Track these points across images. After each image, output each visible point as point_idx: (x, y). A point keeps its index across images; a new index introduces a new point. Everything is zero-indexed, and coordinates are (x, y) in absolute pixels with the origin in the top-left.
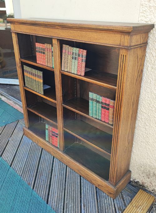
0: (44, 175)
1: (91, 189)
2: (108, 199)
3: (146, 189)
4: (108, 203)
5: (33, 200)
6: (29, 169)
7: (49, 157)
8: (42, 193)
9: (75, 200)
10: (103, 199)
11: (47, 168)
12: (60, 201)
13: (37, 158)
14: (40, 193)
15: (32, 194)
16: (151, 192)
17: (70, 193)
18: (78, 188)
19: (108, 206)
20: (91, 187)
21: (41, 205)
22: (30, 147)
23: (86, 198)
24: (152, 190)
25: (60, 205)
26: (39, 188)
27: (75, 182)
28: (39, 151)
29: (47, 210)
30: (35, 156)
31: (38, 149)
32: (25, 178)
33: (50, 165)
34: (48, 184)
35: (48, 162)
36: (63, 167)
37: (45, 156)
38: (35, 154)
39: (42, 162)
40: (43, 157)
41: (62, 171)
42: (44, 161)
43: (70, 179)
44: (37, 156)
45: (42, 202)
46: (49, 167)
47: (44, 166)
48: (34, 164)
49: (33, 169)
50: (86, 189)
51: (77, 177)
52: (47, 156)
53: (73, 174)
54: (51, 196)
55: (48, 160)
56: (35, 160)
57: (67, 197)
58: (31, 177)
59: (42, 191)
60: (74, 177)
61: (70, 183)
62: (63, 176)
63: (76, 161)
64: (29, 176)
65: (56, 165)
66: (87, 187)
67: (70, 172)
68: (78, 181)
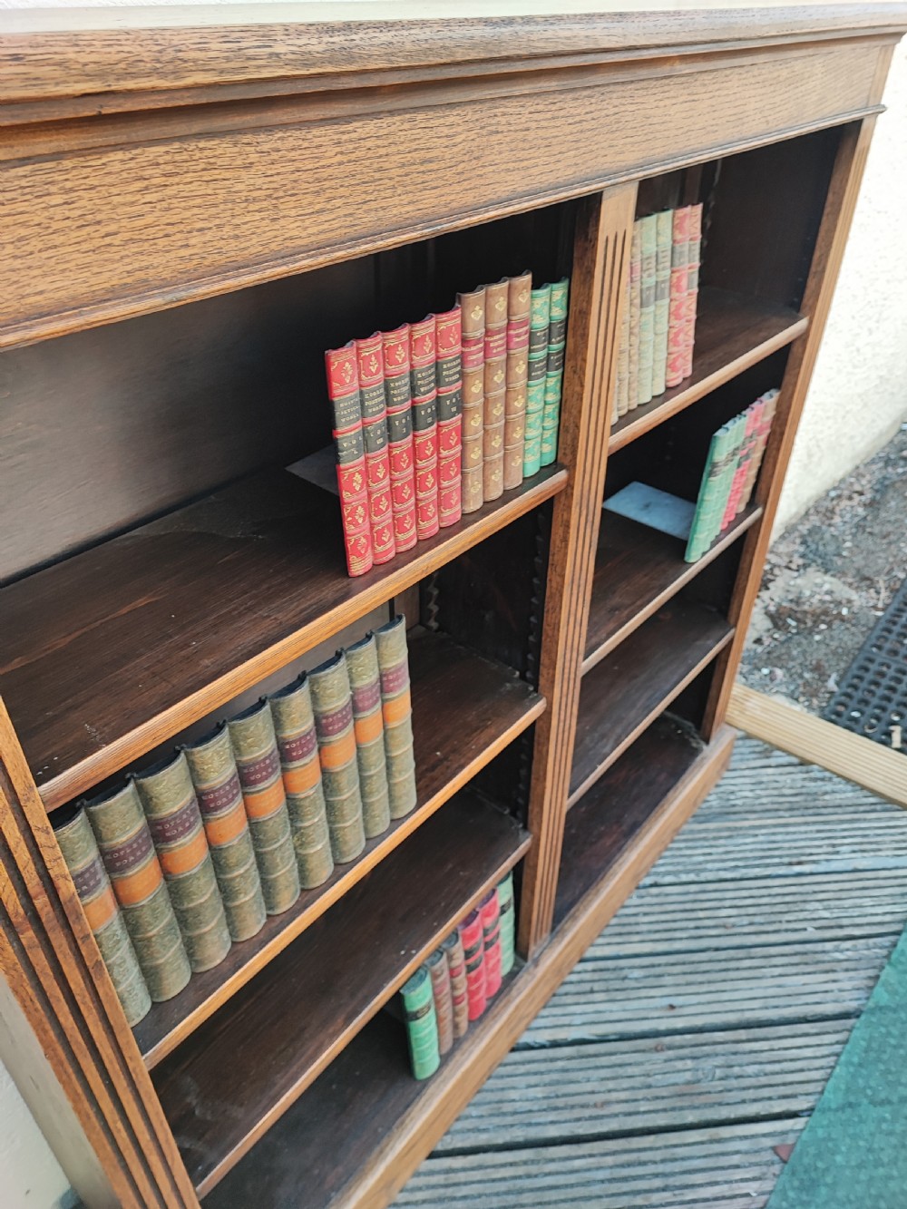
0: (688, 1076)
2: (732, 785)
4: (750, 787)
5: (871, 1088)
6: (667, 1189)
7: (521, 1081)
8: (808, 1052)
9: (786, 899)
10: (738, 802)
11: (630, 1070)
13: (552, 1167)
15: (842, 1108)
18: (715, 891)
19: (763, 786)
20: (694, 840)
21: (880, 1040)
23: (757, 858)
25: (839, 955)
28: (462, 1177)
29: (893, 1005)
30: (532, 1190)
31: (441, 1192)
32: (748, 1195)
33: (596, 1056)
34: (742, 1034)
35: (574, 1070)
36: (596, 976)
37: (515, 1113)
38: (497, 1194)
39: (578, 1120)
40: (530, 1124)
41: (625, 978)
42: (573, 1107)
43: (675, 930)
44: (521, 1171)
45: (864, 1039)
46: (614, 1060)
47: (614, 1096)
48: (611, 1167)
49: (655, 1162)
50: (707, 862)
51: (648, 900)
52: (513, 1095)
53: (632, 920)
54: (807, 1004)
55: (555, 1076)
56: (572, 1179)
57: (787, 930)
58: (723, 1154)
59: (799, 1059)
60: (653, 913)
61: (697, 928)
62: (659, 965)
63: (615, 866)
64: (722, 1168)
65: (583, 1018)
66: (698, 855)
67: (625, 938)
68: (677, 894)
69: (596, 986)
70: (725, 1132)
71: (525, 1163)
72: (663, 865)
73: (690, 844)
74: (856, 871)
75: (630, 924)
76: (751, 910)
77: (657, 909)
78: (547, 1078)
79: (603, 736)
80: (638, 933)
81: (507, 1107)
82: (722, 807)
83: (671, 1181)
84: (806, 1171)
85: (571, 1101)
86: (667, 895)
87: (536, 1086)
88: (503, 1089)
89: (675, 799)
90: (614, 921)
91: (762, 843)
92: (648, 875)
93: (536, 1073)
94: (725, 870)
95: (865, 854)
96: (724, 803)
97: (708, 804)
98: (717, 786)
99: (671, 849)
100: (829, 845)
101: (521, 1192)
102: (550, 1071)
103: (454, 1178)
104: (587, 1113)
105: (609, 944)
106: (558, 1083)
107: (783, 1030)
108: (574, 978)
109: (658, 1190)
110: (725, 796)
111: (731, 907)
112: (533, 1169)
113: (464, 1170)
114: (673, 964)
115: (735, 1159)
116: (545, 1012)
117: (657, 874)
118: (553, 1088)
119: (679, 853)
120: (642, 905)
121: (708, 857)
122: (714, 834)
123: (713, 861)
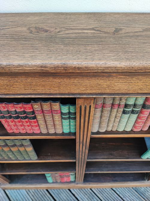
31: (43, 195)
36: (89, 193)
37: (60, 197)
41: (93, 198)
50: (128, 197)
51: (110, 192)
52: (62, 195)
53: (104, 192)
60: (109, 195)
65: (81, 197)
66: (128, 195)
67: (100, 193)
68: (116, 197)
69: (88, 195)
72: (120, 189)
73: (128, 191)
75: (103, 192)
78: (68, 198)
79: (107, 167)
80: (103, 195)
81: (60, 195)
82: (143, 192)
86: (114, 195)
87: (66, 197)
88: (62, 192)
89: (129, 184)
90: (102, 189)
92: (116, 188)
96: (144, 192)
97: (141, 189)
98: (147, 188)
99: (124, 189)
102: (69, 197)
103: (46, 195)
105: (97, 191)
108: (86, 190)
110: (146, 191)
113: (48, 196)
116: (78, 190)
117: (117, 190)
119: (125, 191)
120: (108, 191)
121: (129, 197)
122: (135, 195)
123: (129, 198)
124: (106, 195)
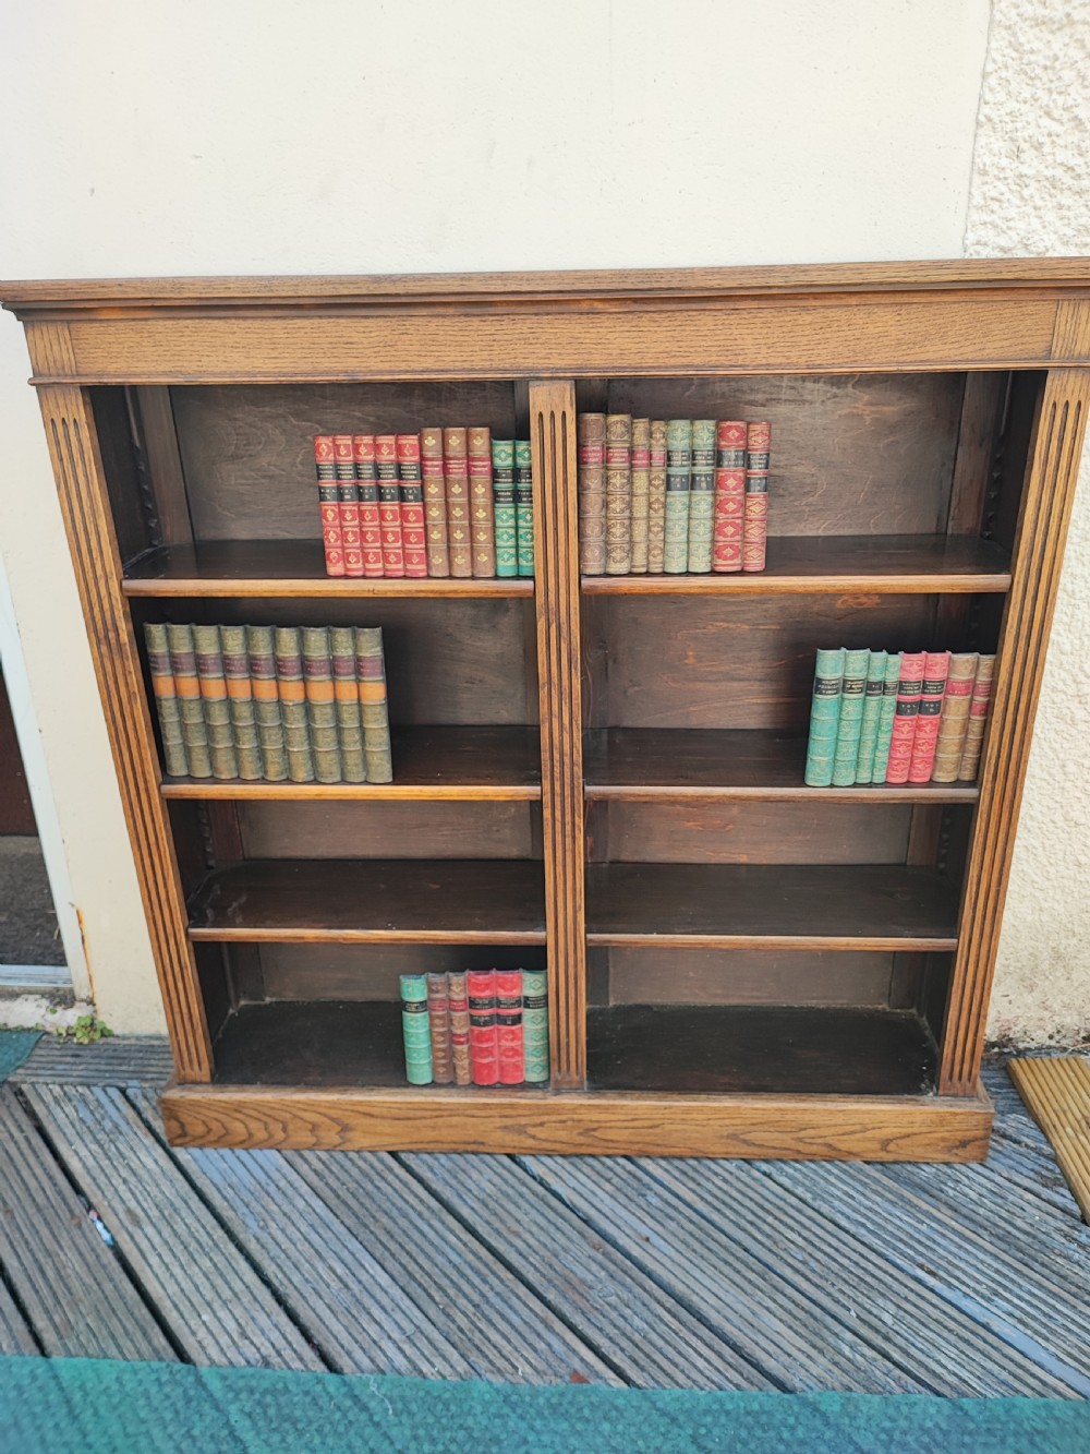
0: (589, 1278)
1: (865, 1185)
2: (967, 1177)
3: (1021, 1046)
4: (984, 1192)
5: (709, 1431)
6: (476, 1306)
7: (489, 1174)
8: (701, 1363)
9: (868, 1279)
10: (951, 1192)
11: (558, 1236)
12: (826, 1333)
13: (438, 1225)
14: (695, 1375)
15: (663, 1413)
16: (1049, 1047)
17: (813, 1264)
18: (810, 1218)
19: (1000, 1201)
20: (852, 1177)
21: (776, 1422)
22: (304, 1189)
23: (892, 1235)
24: (1051, 1037)
25: (847, 1350)
26: (658, 1357)
27: (767, 1205)
28: (390, 1178)
29: (832, 1419)
30: (411, 1222)
31: (372, 1173)
32: (516, 1369)
33: (549, 1206)
34: (670, 1302)
35: (527, 1201)
36: (625, 1176)
37: (462, 1184)
38: (393, 1204)
39: (488, 1222)
40: (460, 1196)
42: (496, 1214)
43: (732, 1208)
44: (420, 1208)
45: (761, 1406)
46: (559, 1222)
47: (527, 1236)
48: (466, 1262)
49: (492, 1289)
50: (841, 1200)
51: (743, 1176)
52: (475, 1175)
53: (708, 1174)
54: (757, 1344)
55: (510, 1191)
56: (437, 1241)
57: (829, 1294)
58: (539, 1335)
59: (686, 1359)
60: (732, 1186)
61: (752, 1223)
62: (680, 1213)
63: (703, 1097)
64: (525, 1340)
65: (578, 1186)
66: (839, 1189)
67: (684, 1178)
68: (773, 1192)
69: (615, 1180)
70: (559, 1326)
71: (429, 1208)
72: (796, 1170)
73: (844, 1177)
74: (986, 1327)
75: (703, 1176)
76: (819, 1255)
77: (740, 1185)
78: (505, 1188)
81: (462, 1176)
82: (928, 1182)
83: (485, 1307)
84: (571, 1403)
85: (500, 1211)
86: (763, 1186)
87: (494, 1185)
88: (474, 1167)
89: (833, 1101)
91: (919, 1231)
92: (770, 1162)
93: (503, 1179)
94: (848, 1218)
95: (1020, 1327)
96: (934, 1182)
97: (916, 1171)
100: (988, 1287)
101: (406, 1216)
102: (512, 1187)
103: (387, 1174)
104: (498, 1225)
106: (508, 1196)
107: (705, 1333)
108: (609, 1163)
109: (470, 1301)
110: (944, 1178)
111: (805, 1239)
112: (427, 1214)
113: (397, 1177)
114: (691, 1222)
115: (541, 1346)
116: (559, 1159)
117: (782, 1171)
118: (499, 1195)
119: (826, 1175)
120: (731, 1173)
121: (846, 1198)
122: (880, 1189)
123: (846, 1204)
124: (720, 1189)
